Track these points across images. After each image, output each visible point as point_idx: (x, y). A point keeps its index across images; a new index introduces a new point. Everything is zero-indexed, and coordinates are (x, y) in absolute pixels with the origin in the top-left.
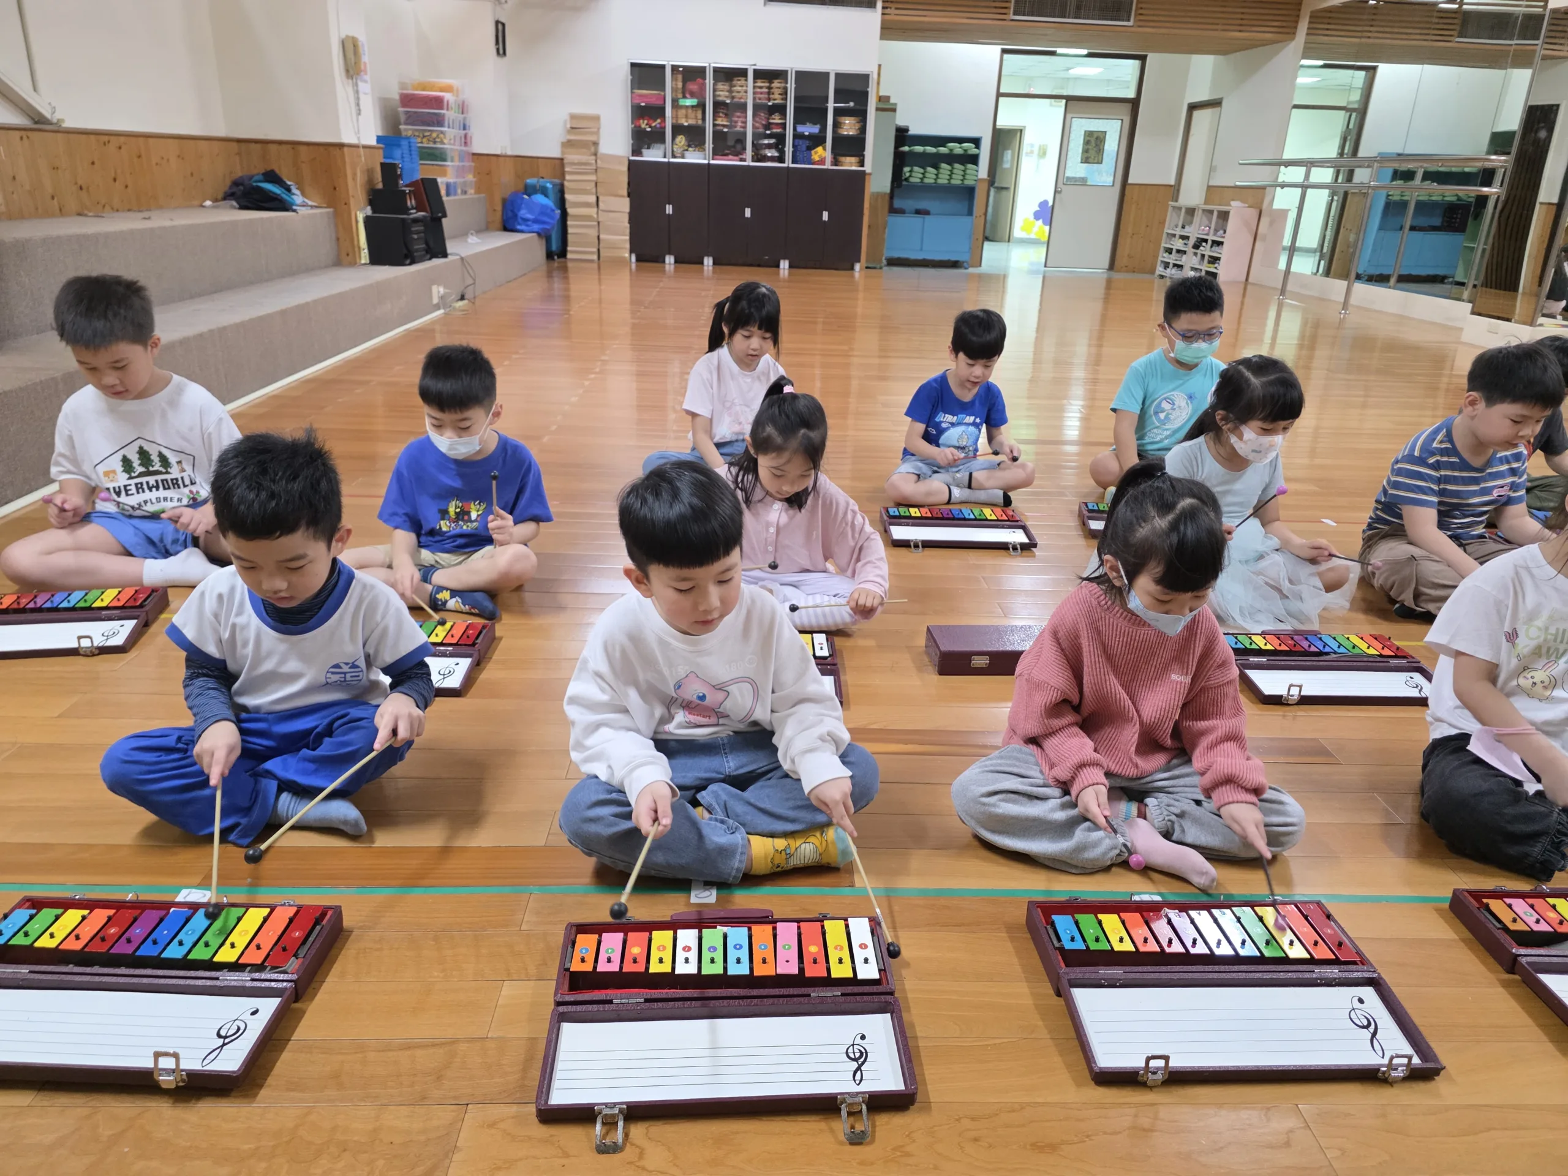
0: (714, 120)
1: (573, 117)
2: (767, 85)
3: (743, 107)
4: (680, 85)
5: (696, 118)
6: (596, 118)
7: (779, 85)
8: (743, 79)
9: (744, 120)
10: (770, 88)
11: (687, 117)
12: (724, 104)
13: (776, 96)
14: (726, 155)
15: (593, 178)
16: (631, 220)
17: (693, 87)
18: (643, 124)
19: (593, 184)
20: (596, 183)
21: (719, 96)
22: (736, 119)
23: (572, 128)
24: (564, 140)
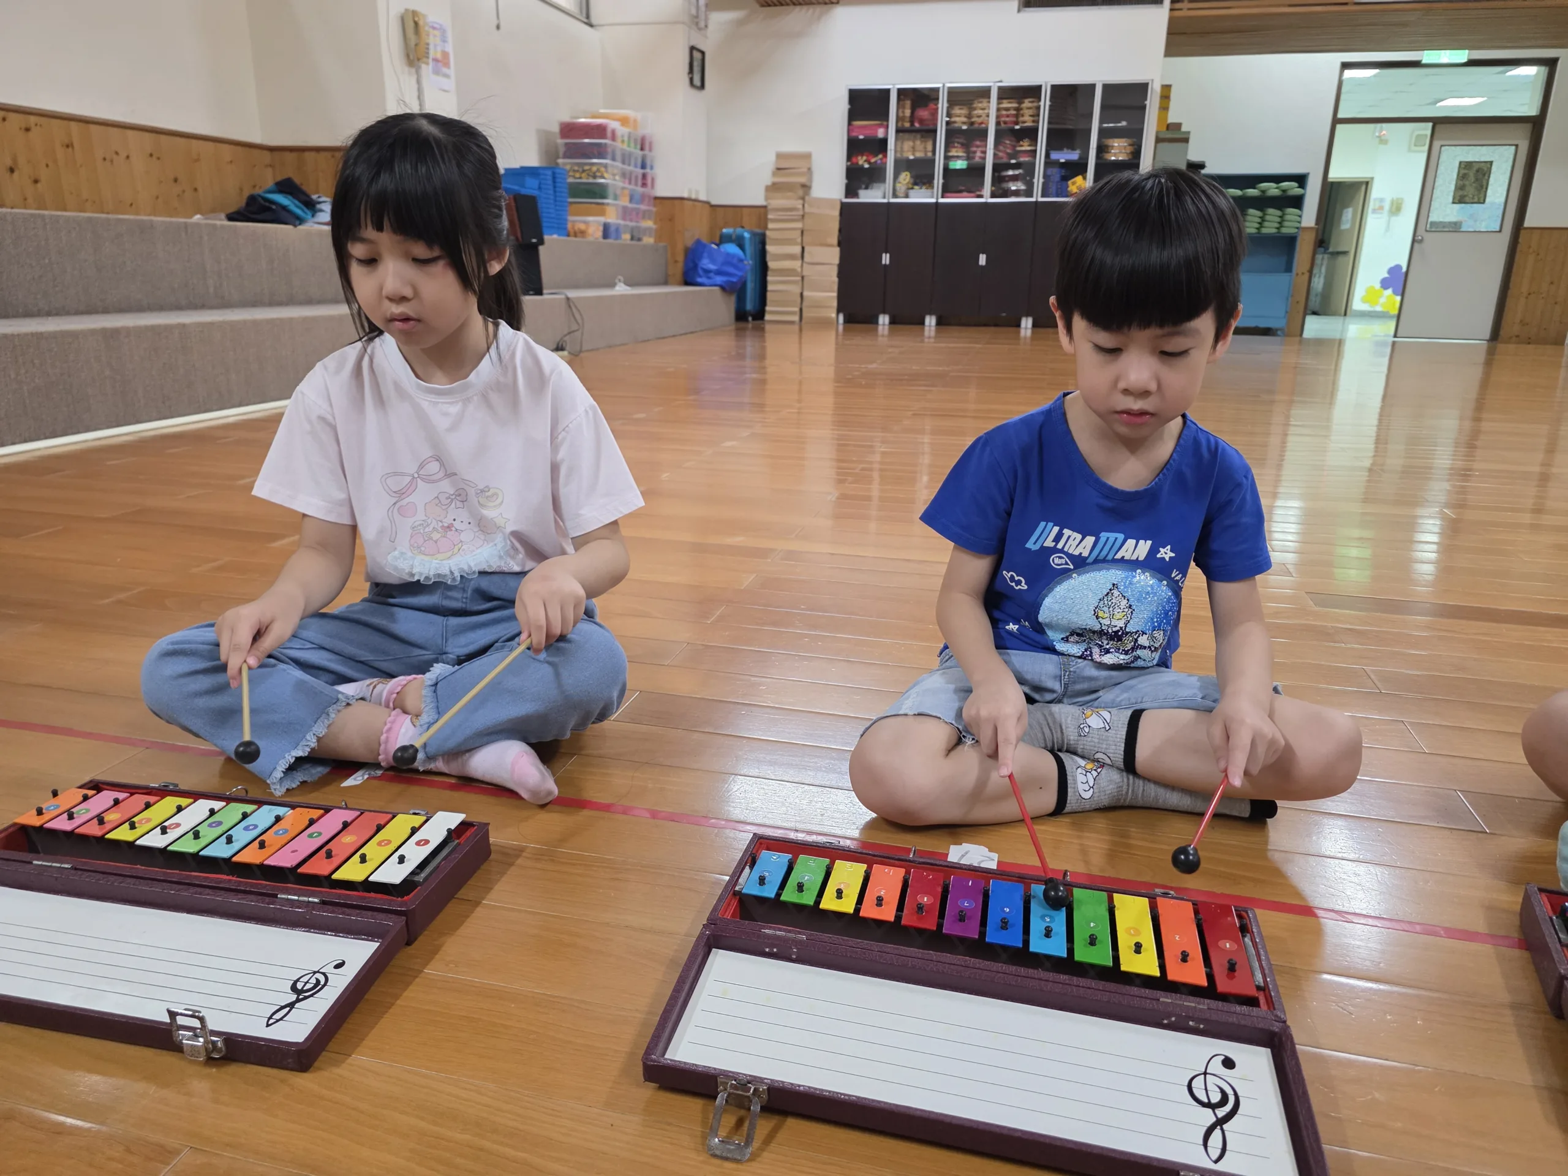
0: (947, 150)
1: (780, 156)
2: (1015, 105)
3: (984, 134)
4: (908, 112)
5: (926, 152)
6: (807, 156)
7: (1030, 105)
8: (985, 100)
9: (983, 149)
10: (1018, 109)
11: (914, 149)
12: (960, 131)
13: (1027, 118)
14: (960, 191)
15: (799, 225)
16: (841, 274)
17: (923, 113)
18: (862, 161)
19: (799, 232)
20: (802, 232)
21: (955, 122)
22: (974, 149)
23: (779, 169)
24: (769, 183)
